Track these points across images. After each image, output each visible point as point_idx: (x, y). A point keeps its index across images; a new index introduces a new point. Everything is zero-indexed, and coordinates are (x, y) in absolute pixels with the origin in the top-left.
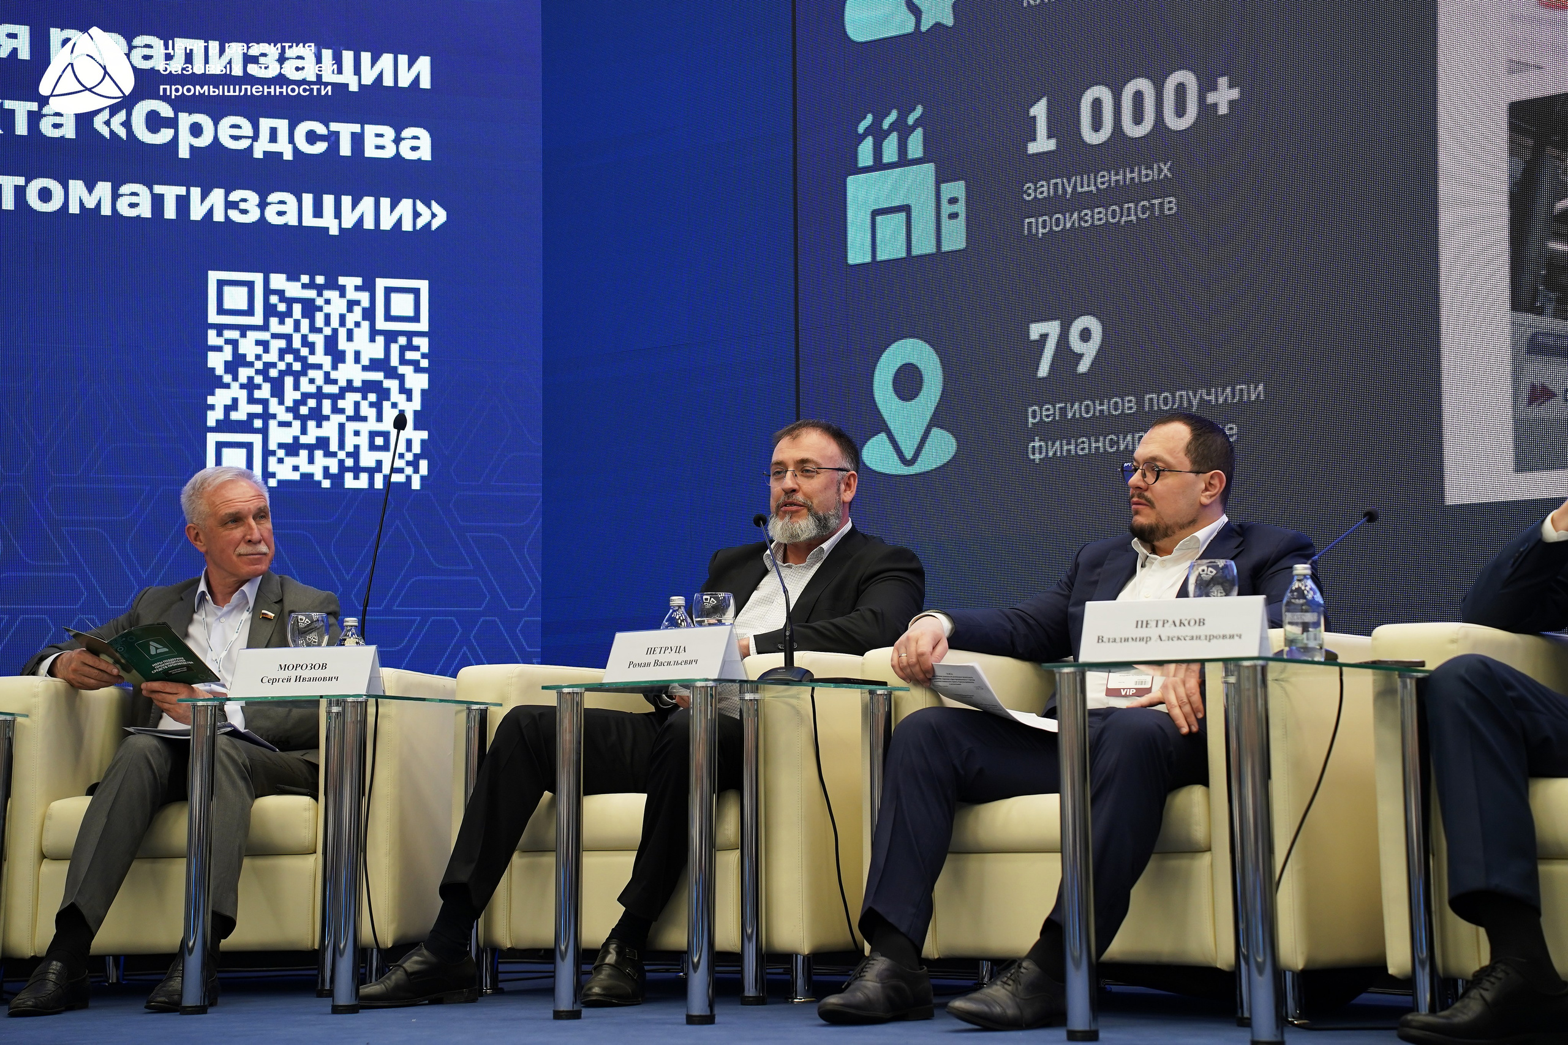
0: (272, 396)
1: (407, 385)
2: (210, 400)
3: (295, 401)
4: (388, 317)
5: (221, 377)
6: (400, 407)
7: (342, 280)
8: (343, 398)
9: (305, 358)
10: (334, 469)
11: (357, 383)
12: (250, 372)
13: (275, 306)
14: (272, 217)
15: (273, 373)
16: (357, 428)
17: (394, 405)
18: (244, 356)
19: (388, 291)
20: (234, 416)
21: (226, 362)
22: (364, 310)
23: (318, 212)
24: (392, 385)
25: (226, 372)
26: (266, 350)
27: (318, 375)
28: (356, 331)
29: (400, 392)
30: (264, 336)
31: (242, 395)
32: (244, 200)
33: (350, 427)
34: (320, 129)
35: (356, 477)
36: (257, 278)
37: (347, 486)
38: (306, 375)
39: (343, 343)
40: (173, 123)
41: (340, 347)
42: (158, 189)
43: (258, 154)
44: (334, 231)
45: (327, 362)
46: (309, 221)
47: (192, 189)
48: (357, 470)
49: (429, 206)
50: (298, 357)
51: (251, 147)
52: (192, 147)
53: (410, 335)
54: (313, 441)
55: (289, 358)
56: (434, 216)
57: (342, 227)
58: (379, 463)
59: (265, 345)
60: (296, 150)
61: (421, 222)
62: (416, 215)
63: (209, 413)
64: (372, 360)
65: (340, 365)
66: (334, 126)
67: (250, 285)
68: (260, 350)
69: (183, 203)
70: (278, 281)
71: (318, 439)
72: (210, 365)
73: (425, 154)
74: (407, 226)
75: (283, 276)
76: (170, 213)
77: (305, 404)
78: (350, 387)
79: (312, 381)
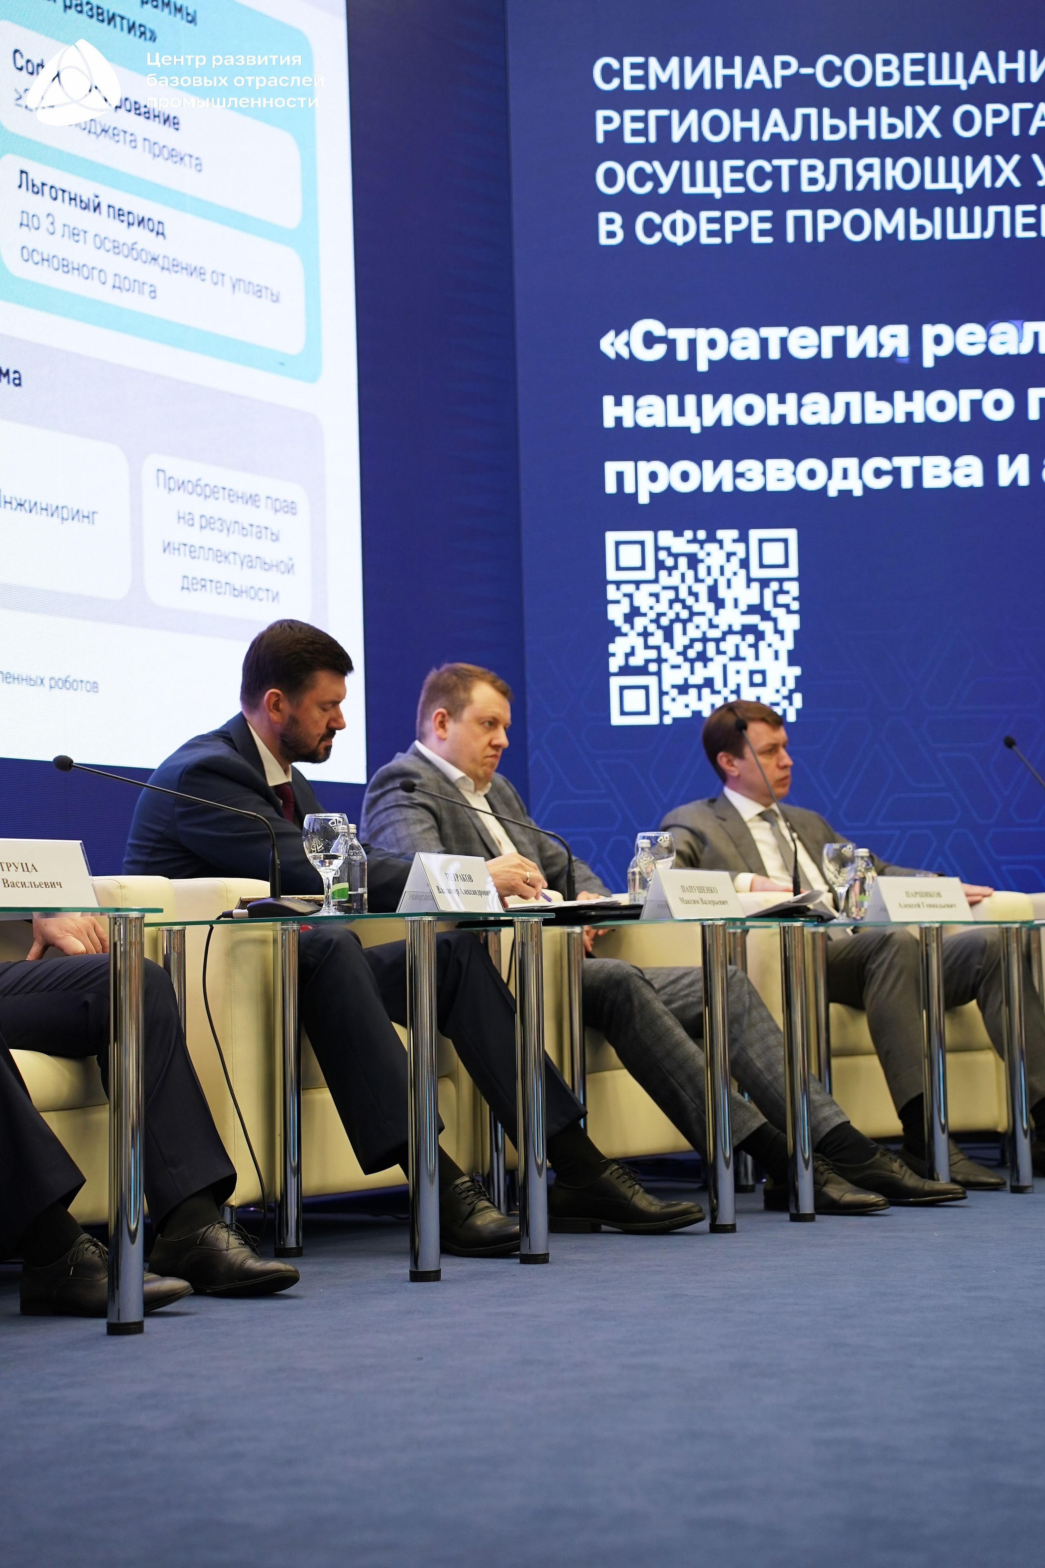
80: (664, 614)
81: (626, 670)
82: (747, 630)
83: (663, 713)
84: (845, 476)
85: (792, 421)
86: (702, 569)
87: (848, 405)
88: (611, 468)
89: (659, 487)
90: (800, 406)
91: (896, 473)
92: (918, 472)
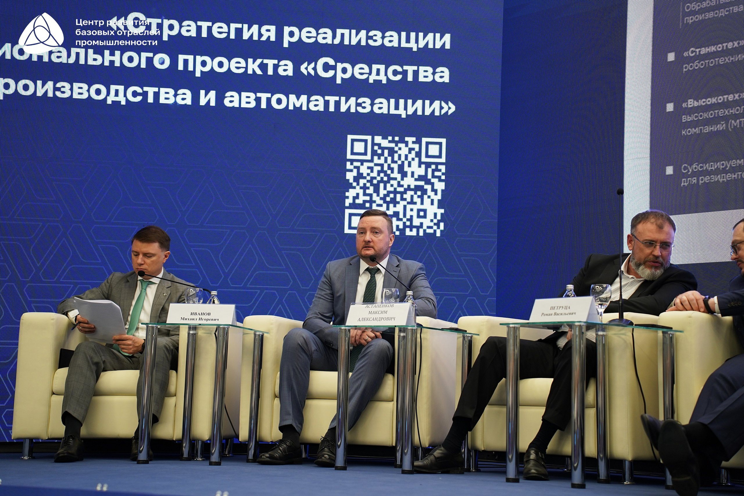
0: (374, 192)
1: (435, 188)
2: (347, 194)
3: (384, 195)
4: (427, 156)
5: (352, 183)
6: (432, 198)
7: (407, 139)
8: (406, 193)
9: (389, 175)
10: (401, 227)
11: (412, 187)
12: (364, 181)
13: (377, 151)
14: (376, 110)
15: (375, 182)
16: (412, 208)
17: (429, 197)
18: (362, 174)
19: (428, 144)
20: (357, 201)
21: (354, 177)
22: (416, 152)
23: (397, 108)
24: (428, 187)
25: (354, 181)
26: (372, 171)
27: (395, 183)
28: (412, 162)
29: (432, 191)
30: (371, 165)
31: (361, 192)
32: (364, 102)
33: (409, 207)
34: (399, 69)
35: (411, 230)
36: (369, 138)
37: (407, 234)
38: (389, 183)
39: (406, 168)
40: (334, 68)
41: (405, 170)
42: (327, 98)
43: (371, 81)
44: (404, 116)
45: (399, 177)
46: (393, 111)
47: (342, 98)
48: (411, 227)
49: (447, 104)
50: (386, 175)
51: (368, 78)
52: (342, 78)
53: (437, 164)
54: (392, 213)
55: (382, 175)
56: (449, 108)
57: (408, 114)
58: (422, 224)
59: (371, 169)
60: (388, 79)
61: (443, 112)
62: (441, 108)
63: (346, 200)
64: (419, 176)
65: (405, 178)
66: (405, 68)
67: (366, 141)
68: (369, 171)
69: (337, 104)
70: (378, 139)
71: (394, 212)
72: (347, 178)
73: (446, 79)
74: (437, 113)
75: (381, 137)
76: (332, 109)
77: (389, 196)
78: (409, 188)
79: (392, 186)
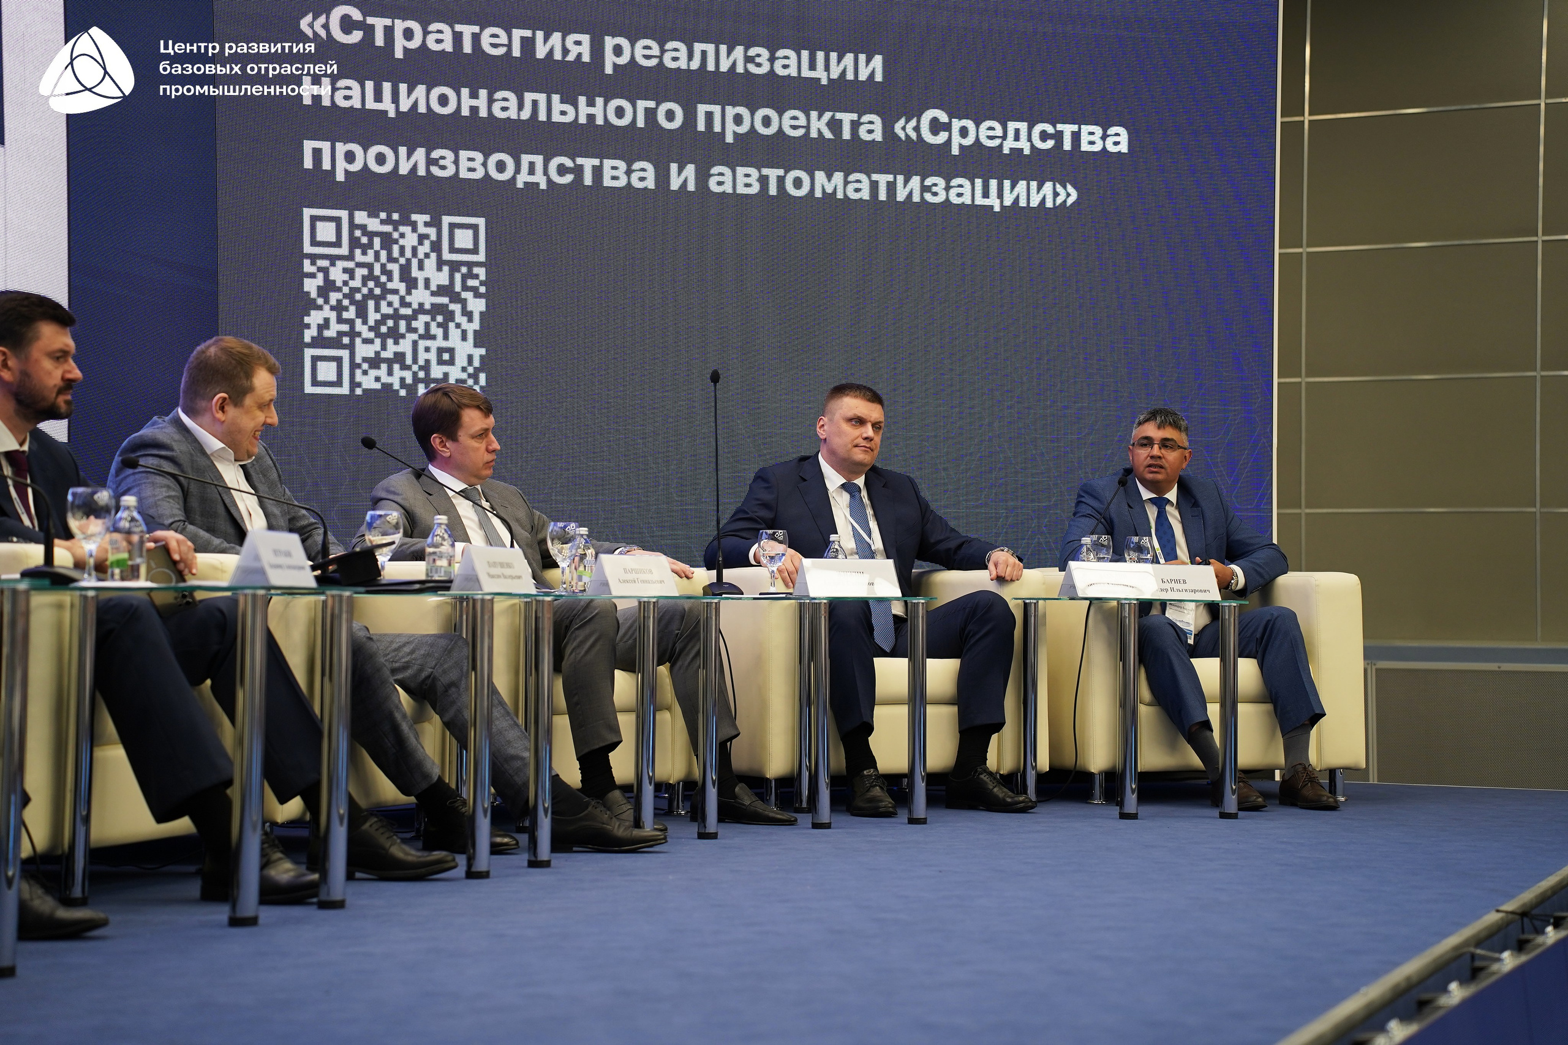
80: (358, 290)
81: (319, 341)
82: (436, 309)
83: (354, 384)
84: (532, 171)
85: (483, 113)
86: (396, 249)
87: (535, 103)
88: (309, 145)
89: (356, 167)
90: (491, 101)
91: (578, 170)
92: (598, 171)
